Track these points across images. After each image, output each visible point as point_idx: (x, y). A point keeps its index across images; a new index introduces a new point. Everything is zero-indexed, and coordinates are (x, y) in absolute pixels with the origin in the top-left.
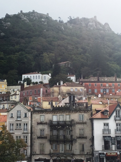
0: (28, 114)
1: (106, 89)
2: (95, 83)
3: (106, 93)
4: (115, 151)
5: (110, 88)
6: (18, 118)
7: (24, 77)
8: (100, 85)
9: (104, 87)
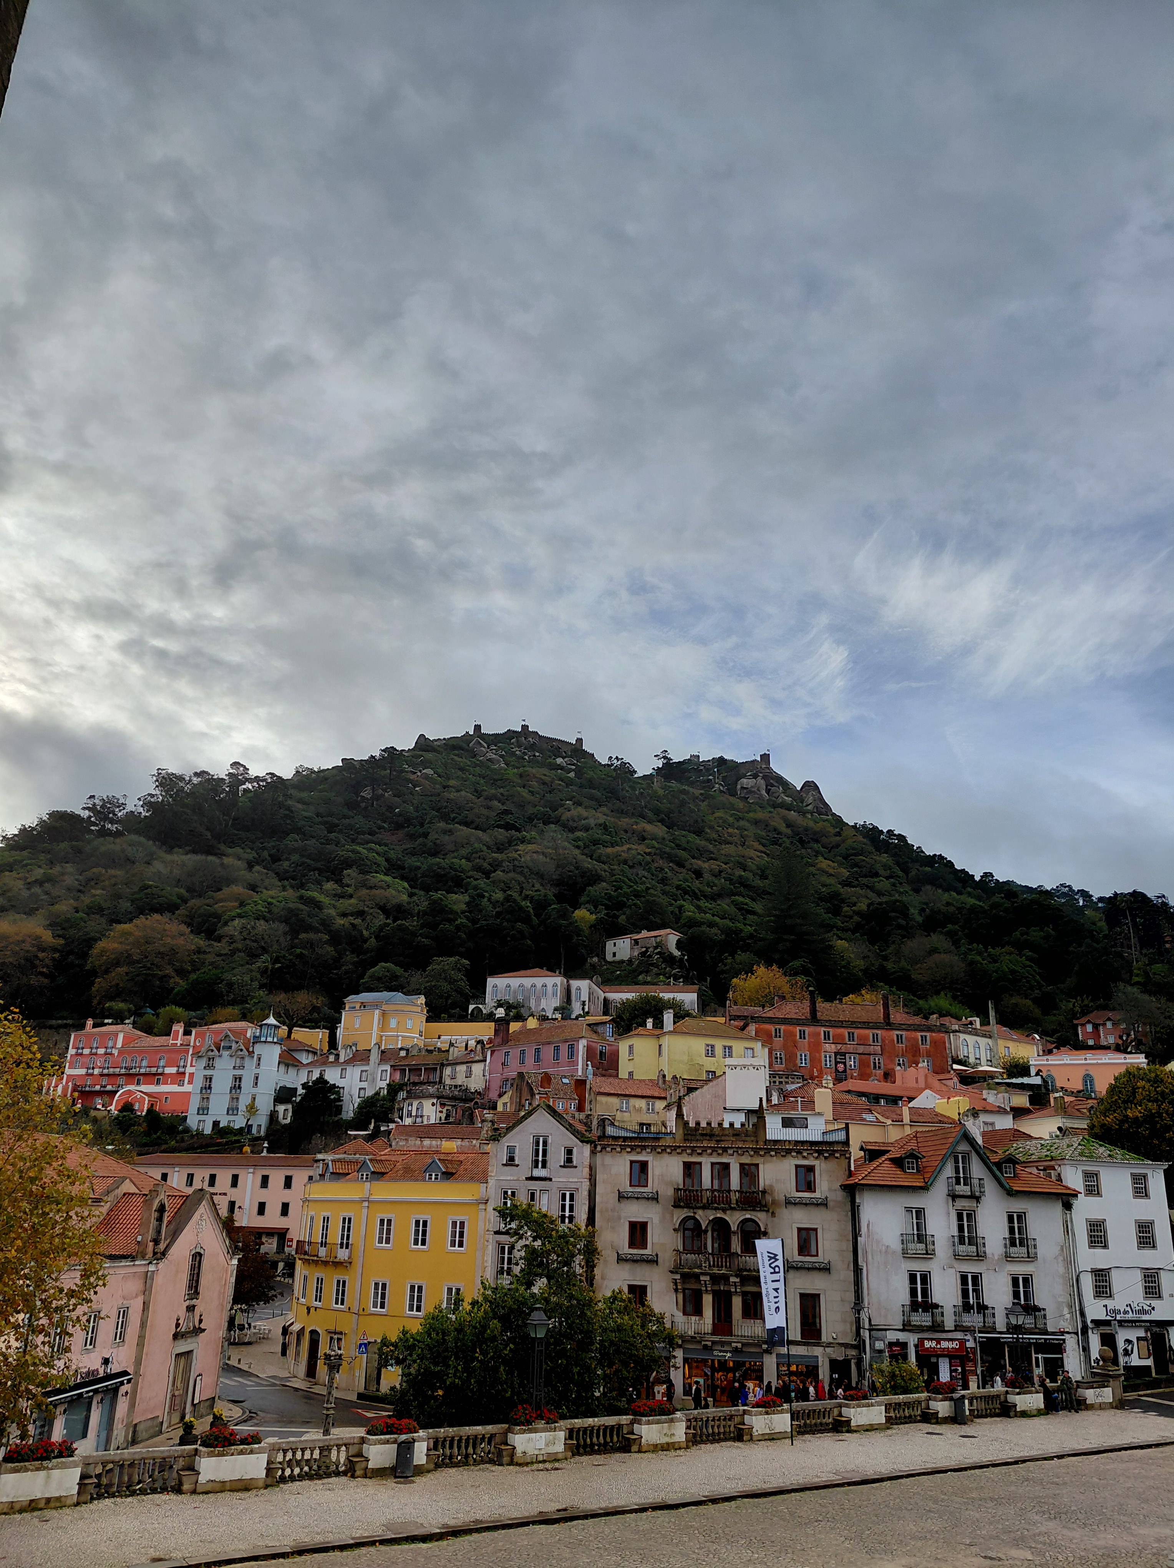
0: (578, 1152)
1: (844, 1054)
2: (798, 1028)
3: (845, 1071)
4: (956, 1330)
5: (861, 1049)
6: (537, 1167)
7: (495, 986)
8: (819, 1034)
9: (839, 1046)
